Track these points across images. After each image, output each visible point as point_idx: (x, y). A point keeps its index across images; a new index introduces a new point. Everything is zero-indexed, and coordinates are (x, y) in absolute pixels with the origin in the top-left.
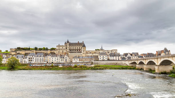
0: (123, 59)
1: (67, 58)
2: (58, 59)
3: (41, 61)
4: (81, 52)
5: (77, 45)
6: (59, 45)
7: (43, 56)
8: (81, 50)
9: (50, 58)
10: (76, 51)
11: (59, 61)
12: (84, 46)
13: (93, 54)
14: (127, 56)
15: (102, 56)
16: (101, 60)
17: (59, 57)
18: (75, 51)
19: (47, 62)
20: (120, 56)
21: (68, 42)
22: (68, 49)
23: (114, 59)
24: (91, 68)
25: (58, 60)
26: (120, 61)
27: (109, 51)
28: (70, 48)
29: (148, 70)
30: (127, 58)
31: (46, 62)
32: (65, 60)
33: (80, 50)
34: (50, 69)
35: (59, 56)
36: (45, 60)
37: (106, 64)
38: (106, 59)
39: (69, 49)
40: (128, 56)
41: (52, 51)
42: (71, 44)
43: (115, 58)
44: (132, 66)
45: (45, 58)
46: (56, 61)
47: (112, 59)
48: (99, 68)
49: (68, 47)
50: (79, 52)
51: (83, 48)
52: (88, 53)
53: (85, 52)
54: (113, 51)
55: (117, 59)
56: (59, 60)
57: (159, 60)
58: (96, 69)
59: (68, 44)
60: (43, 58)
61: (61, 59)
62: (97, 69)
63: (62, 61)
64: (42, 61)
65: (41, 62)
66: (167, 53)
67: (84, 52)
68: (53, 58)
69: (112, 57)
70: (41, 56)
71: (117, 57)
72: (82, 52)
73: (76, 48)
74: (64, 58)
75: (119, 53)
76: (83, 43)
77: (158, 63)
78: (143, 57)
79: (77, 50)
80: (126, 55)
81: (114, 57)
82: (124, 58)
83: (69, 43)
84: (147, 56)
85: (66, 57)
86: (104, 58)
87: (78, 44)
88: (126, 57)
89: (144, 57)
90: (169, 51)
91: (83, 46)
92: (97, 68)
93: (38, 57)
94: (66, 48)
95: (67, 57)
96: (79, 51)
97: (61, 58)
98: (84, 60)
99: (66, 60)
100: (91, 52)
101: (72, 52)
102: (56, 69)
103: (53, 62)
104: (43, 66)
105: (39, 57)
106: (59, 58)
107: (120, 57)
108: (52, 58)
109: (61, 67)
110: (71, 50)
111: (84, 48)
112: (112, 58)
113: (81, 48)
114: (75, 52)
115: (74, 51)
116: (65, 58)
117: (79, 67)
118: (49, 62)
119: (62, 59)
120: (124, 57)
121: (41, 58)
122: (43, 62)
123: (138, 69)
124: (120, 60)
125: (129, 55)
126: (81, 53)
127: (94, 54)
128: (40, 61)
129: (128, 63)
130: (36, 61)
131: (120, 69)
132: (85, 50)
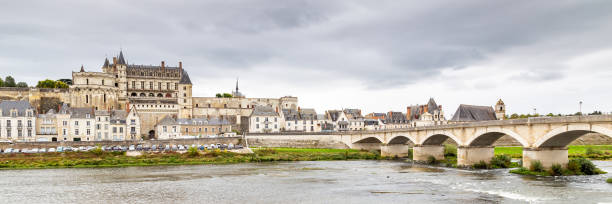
0: (327, 129)
1: (138, 122)
2: (98, 127)
3: (25, 132)
4: (175, 102)
5: (159, 75)
6: (82, 70)
7: (32, 111)
8: (173, 95)
9: (65, 123)
10: (156, 98)
11: (106, 134)
12: (186, 80)
13: (218, 109)
14: (336, 119)
15: (262, 119)
16: (260, 130)
17: (103, 118)
18: (152, 98)
19: (54, 139)
20: (316, 118)
21: (121, 61)
22: (123, 87)
23: (299, 129)
24: (249, 158)
25: (102, 130)
26: (318, 134)
27: (271, 102)
28: (130, 87)
29: (425, 159)
30: (338, 127)
31: (49, 139)
32: (129, 130)
33: (169, 95)
34: (96, 163)
35: (102, 114)
36: (41, 131)
37: (288, 144)
38: (276, 127)
39: (128, 90)
40: (340, 119)
41: (49, 95)
42: (132, 71)
43: (300, 126)
44: (362, 150)
45: (41, 122)
46: (92, 131)
47: (293, 129)
48: (275, 157)
49: (124, 80)
50: (170, 102)
51: (181, 87)
52: (200, 105)
53: (189, 103)
54: (284, 104)
55: (308, 130)
56: (106, 128)
57: (469, 132)
58: (267, 160)
59: (122, 70)
60: (33, 119)
61: (111, 127)
62: (272, 160)
63: (118, 133)
64: (30, 134)
65: (27, 139)
66: (436, 113)
67: (185, 101)
68: (77, 123)
69: (293, 122)
70: (21, 114)
71: (308, 122)
72: (180, 101)
73: (156, 88)
74: (124, 122)
75: (313, 110)
76: (180, 69)
77: (464, 141)
78: (377, 123)
79: (160, 95)
80: (334, 115)
81: (299, 122)
82: (329, 124)
83: (124, 67)
84: (387, 122)
85: (133, 121)
86: (270, 126)
87: (162, 71)
88: (334, 123)
89: (380, 123)
90: (440, 107)
91: (182, 82)
92: (270, 157)
93: (9, 118)
94: (116, 85)
95: (136, 118)
96: (167, 97)
97: (113, 122)
98: (195, 129)
99: (133, 129)
100: (209, 101)
101: (139, 101)
102: (119, 162)
103: (77, 136)
104: (58, 154)
105: (14, 116)
106: (103, 122)
107: (315, 122)
108: (74, 120)
109: (137, 158)
110: (134, 94)
111: (185, 88)
112: (292, 125)
113: (172, 88)
114: (154, 102)
115: (147, 97)
116: (129, 122)
117: (206, 155)
118: (60, 138)
119: (118, 127)
120: (330, 121)
121: (24, 121)
122: (34, 138)
123: (387, 159)
124: (315, 130)
125: (342, 115)
126: (176, 107)
127: (223, 112)
128: (20, 135)
129: (349, 142)
130: (9, 135)
131: (339, 159)
132: (191, 94)
